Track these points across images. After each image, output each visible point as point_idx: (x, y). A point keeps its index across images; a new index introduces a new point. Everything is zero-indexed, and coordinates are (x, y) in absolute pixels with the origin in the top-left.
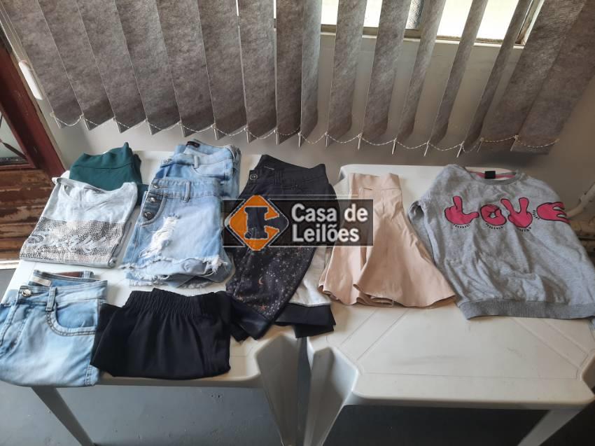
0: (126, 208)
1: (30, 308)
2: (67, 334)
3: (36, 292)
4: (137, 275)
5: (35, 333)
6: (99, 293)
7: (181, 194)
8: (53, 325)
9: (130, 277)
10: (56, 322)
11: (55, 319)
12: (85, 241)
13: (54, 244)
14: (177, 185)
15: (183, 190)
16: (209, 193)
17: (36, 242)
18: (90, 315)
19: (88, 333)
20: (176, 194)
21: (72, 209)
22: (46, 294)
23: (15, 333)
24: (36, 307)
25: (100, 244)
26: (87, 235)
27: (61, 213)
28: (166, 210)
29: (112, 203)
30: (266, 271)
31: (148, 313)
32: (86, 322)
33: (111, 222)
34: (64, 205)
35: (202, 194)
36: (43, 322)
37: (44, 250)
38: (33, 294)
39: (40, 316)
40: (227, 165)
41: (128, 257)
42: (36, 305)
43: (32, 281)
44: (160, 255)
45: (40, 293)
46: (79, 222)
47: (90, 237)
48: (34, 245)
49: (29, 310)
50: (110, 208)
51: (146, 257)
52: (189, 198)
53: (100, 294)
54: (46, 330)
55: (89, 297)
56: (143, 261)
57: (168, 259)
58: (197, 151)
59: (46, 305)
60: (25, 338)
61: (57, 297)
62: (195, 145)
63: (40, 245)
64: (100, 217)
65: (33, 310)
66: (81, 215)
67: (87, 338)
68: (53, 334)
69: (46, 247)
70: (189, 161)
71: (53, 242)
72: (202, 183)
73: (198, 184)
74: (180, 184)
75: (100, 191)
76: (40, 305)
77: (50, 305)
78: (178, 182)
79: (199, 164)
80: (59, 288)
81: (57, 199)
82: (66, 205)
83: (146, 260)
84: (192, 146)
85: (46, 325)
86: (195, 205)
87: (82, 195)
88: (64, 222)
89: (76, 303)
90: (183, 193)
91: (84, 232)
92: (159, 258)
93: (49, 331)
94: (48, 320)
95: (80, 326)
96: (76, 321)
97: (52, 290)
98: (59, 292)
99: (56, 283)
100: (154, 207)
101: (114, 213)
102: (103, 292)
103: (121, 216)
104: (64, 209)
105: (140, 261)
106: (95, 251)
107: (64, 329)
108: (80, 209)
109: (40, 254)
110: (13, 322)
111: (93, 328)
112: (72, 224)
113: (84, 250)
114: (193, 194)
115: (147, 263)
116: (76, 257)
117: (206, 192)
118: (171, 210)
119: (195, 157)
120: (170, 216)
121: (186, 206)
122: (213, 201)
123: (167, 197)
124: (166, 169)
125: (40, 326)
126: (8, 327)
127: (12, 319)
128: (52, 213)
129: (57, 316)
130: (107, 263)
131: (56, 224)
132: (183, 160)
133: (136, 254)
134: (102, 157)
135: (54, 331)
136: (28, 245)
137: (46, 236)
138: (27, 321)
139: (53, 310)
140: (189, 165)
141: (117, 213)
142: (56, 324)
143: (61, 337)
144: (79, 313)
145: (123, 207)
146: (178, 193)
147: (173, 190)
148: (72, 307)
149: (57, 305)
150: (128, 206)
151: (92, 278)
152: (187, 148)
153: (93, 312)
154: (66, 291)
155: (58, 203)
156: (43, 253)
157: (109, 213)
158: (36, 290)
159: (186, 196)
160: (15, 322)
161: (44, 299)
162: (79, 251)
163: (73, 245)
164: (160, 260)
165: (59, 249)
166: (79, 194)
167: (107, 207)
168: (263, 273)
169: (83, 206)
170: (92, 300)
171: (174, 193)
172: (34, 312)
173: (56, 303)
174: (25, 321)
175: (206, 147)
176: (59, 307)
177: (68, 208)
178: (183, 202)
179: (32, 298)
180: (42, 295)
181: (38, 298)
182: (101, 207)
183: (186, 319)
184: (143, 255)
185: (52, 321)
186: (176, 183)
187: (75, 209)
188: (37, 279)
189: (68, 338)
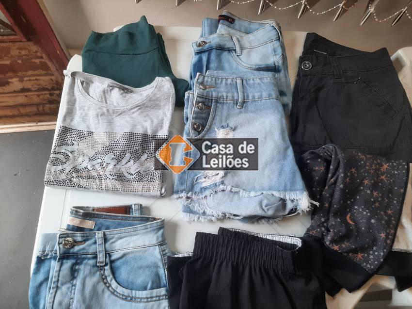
0: (165, 114)
1: (76, 264)
2: (132, 299)
3: (79, 239)
4: (196, 208)
5: (91, 299)
6: (157, 239)
7: (233, 97)
8: (110, 285)
9: (188, 210)
10: (114, 281)
11: (111, 276)
12: (124, 161)
13: (84, 165)
14: (226, 84)
15: (234, 90)
16: (270, 95)
17: (63, 163)
18: (155, 270)
19: (159, 298)
20: (227, 96)
21: (97, 115)
22: (92, 241)
23: (66, 301)
24: (85, 262)
25: (142, 164)
26: (124, 153)
27: (84, 119)
28: (218, 118)
29: (147, 107)
30: (353, 204)
31: (224, 264)
32: (153, 283)
33: (149, 133)
34: (86, 108)
35: (261, 97)
36: (98, 282)
37: (74, 175)
38: (75, 243)
39: (92, 274)
40: (275, 51)
41: (182, 184)
42: (84, 259)
43: (71, 224)
44: (223, 183)
45: (85, 241)
46: (110, 134)
47: (128, 155)
48: (60, 167)
49: (77, 267)
50: (145, 114)
51: (204, 185)
52: (244, 102)
53: (160, 239)
54: (103, 291)
55: (147, 243)
56: (201, 189)
57: (234, 190)
58: (233, 28)
59: (96, 257)
60: (80, 306)
61: (107, 245)
62: (229, 20)
63: (68, 167)
64: (134, 126)
65: (82, 267)
66: (110, 123)
67: (159, 305)
68: (113, 297)
69: (76, 170)
70: (229, 45)
71: (83, 163)
72: (258, 81)
73: (251, 82)
74: (229, 82)
75: (128, 89)
76: (89, 259)
77: (101, 257)
78: (227, 80)
79: (242, 49)
80: (107, 232)
81: (75, 100)
82: (89, 109)
83: (205, 188)
84: (226, 23)
85: (101, 286)
86: (252, 112)
87: (107, 96)
88: (91, 133)
89: (132, 252)
90: (236, 95)
91: (120, 148)
92: (222, 187)
93: (107, 293)
94: (103, 278)
95: (145, 289)
96: (139, 280)
97: (99, 235)
98: (108, 237)
99: (102, 225)
100: (204, 115)
101: (152, 121)
102: (163, 234)
103: (161, 125)
104: (86, 115)
105: (197, 188)
106: (140, 176)
107: (126, 292)
108: (108, 115)
109: (70, 181)
110: (59, 285)
111: (163, 291)
112: (101, 137)
113: (126, 174)
114: (248, 96)
115: (207, 193)
116: (118, 185)
117: (265, 94)
118: (224, 119)
119: (234, 39)
120: (223, 127)
121: (241, 112)
122: (277, 107)
123: (217, 102)
124: (204, 57)
125: (94, 289)
126: (56, 292)
127: (58, 281)
128: (72, 120)
129: (113, 272)
130: (158, 193)
131: (81, 136)
132: (222, 43)
133: (190, 179)
134: (116, 35)
135: (114, 293)
136: (53, 168)
137: (72, 152)
138: (78, 282)
139: (106, 265)
140: (229, 50)
141: (156, 122)
142: (114, 284)
143: (124, 302)
144: (140, 268)
145: (160, 112)
146: (230, 95)
147: (223, 91)
148: (128, 258)
149: (110, 256)
150: (167, 110)
151: (145, 216)
152: (220, 26)
153: (157, 267)
154: (117, 236)
155: (77, 105)
156: (74, 180)
157: (146, 121)
158: (79, 237)
159: (240, 100)
160: (63, 284)
161: (92, 250)
162: (120, 177)
163: (111, 167)
164: (223, 191)
165: (94, 173)
166: (102, 94)
167: (142, 112)
168: (351, 207)
169: (111, 111)
170: (152, 248)
171: (225, 95)
172: (84, 269)
173: (108, 254)
174: (74, 282)
175: (241, 22)
176: (113, 258)
177: (92, 114)
178: (237, 109)
179: (77, 248)
180: (88, 243)
181: (84, 249)
182: (134, 113)
183: (272, 273)
184: (199, 181)
185: (109, 279)
186: (224, 80)
187: (101, 115)
188: (76, 222)
189: (134, 304)
